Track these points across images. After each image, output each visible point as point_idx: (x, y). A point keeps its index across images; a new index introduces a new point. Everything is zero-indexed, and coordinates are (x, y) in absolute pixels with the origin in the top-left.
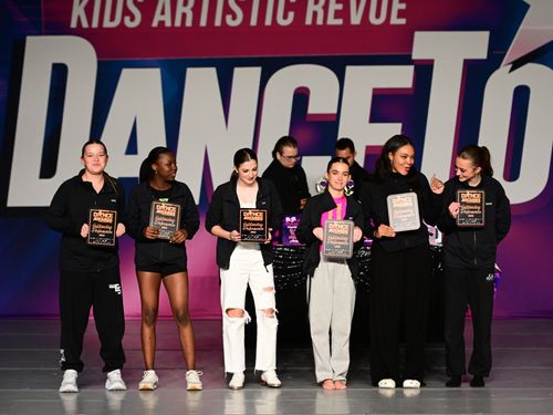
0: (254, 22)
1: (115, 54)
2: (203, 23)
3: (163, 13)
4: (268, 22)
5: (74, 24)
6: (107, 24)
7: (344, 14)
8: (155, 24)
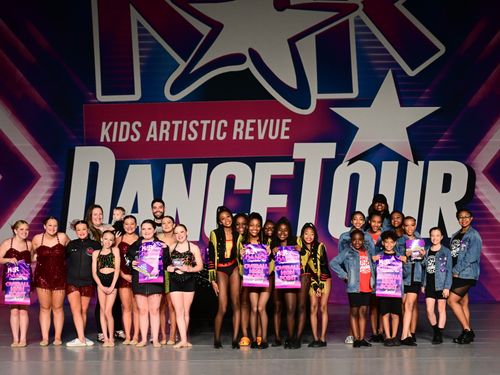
0: (203, 138)
1: (125, 157)
2: (175, 139)
3: (152, 133)
4: (212, 138)
5: (102, 140)
6: (121, 139)
7: (254, 133)
8: (148, 139)
